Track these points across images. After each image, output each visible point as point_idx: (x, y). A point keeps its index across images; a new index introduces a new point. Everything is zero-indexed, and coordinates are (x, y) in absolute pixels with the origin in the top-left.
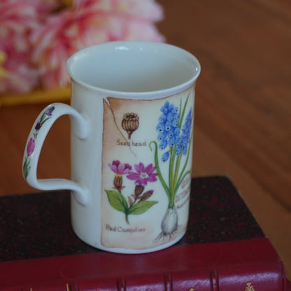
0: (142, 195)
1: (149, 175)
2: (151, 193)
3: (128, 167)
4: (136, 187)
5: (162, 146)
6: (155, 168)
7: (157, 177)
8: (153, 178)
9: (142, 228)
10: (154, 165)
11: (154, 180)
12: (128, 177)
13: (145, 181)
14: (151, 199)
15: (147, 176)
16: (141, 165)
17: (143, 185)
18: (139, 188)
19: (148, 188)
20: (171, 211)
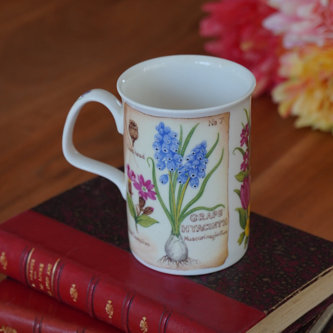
0: (144, 208)
1: (149, 190)
2: (150, 210)
3: (133, 174)
4: (140, 198)
5: (159, 166)
6: (154, 186)
7: (156, 196)
8: (153, 195)
9: (147, 242)
10: (152, 183)
11: (154, 198)
12: (134, 184)
13: (146, 195)
14: (152, 216)
15: (147, 191)
16: (141, 178)
17: (144, 198)
18: (142, 201)
19: (149, 203)
20: (175, 238)
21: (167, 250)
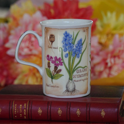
0: (57, 71)
1: (59, 62)
2: (60, 70)
3: (51, 58)
4: (55, 67)
6: (62, 59)
7: (63, 64)
8: (61, 64)
9: (57, 86)
10: (61, 58)
11: (62, 65)
12: (52, 62)
13: (58, 65)
14: (61, 73)
15: (59, 63)
16: (56, 57)
17: (57, 66)
18: (56, 68)
19: (59, 67)
20: (71, 81)
21: (67, 87)
